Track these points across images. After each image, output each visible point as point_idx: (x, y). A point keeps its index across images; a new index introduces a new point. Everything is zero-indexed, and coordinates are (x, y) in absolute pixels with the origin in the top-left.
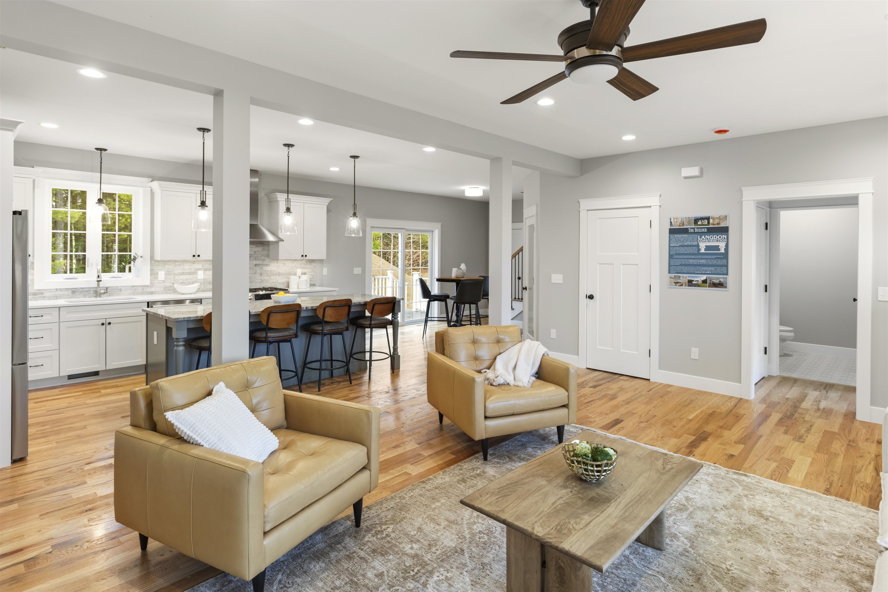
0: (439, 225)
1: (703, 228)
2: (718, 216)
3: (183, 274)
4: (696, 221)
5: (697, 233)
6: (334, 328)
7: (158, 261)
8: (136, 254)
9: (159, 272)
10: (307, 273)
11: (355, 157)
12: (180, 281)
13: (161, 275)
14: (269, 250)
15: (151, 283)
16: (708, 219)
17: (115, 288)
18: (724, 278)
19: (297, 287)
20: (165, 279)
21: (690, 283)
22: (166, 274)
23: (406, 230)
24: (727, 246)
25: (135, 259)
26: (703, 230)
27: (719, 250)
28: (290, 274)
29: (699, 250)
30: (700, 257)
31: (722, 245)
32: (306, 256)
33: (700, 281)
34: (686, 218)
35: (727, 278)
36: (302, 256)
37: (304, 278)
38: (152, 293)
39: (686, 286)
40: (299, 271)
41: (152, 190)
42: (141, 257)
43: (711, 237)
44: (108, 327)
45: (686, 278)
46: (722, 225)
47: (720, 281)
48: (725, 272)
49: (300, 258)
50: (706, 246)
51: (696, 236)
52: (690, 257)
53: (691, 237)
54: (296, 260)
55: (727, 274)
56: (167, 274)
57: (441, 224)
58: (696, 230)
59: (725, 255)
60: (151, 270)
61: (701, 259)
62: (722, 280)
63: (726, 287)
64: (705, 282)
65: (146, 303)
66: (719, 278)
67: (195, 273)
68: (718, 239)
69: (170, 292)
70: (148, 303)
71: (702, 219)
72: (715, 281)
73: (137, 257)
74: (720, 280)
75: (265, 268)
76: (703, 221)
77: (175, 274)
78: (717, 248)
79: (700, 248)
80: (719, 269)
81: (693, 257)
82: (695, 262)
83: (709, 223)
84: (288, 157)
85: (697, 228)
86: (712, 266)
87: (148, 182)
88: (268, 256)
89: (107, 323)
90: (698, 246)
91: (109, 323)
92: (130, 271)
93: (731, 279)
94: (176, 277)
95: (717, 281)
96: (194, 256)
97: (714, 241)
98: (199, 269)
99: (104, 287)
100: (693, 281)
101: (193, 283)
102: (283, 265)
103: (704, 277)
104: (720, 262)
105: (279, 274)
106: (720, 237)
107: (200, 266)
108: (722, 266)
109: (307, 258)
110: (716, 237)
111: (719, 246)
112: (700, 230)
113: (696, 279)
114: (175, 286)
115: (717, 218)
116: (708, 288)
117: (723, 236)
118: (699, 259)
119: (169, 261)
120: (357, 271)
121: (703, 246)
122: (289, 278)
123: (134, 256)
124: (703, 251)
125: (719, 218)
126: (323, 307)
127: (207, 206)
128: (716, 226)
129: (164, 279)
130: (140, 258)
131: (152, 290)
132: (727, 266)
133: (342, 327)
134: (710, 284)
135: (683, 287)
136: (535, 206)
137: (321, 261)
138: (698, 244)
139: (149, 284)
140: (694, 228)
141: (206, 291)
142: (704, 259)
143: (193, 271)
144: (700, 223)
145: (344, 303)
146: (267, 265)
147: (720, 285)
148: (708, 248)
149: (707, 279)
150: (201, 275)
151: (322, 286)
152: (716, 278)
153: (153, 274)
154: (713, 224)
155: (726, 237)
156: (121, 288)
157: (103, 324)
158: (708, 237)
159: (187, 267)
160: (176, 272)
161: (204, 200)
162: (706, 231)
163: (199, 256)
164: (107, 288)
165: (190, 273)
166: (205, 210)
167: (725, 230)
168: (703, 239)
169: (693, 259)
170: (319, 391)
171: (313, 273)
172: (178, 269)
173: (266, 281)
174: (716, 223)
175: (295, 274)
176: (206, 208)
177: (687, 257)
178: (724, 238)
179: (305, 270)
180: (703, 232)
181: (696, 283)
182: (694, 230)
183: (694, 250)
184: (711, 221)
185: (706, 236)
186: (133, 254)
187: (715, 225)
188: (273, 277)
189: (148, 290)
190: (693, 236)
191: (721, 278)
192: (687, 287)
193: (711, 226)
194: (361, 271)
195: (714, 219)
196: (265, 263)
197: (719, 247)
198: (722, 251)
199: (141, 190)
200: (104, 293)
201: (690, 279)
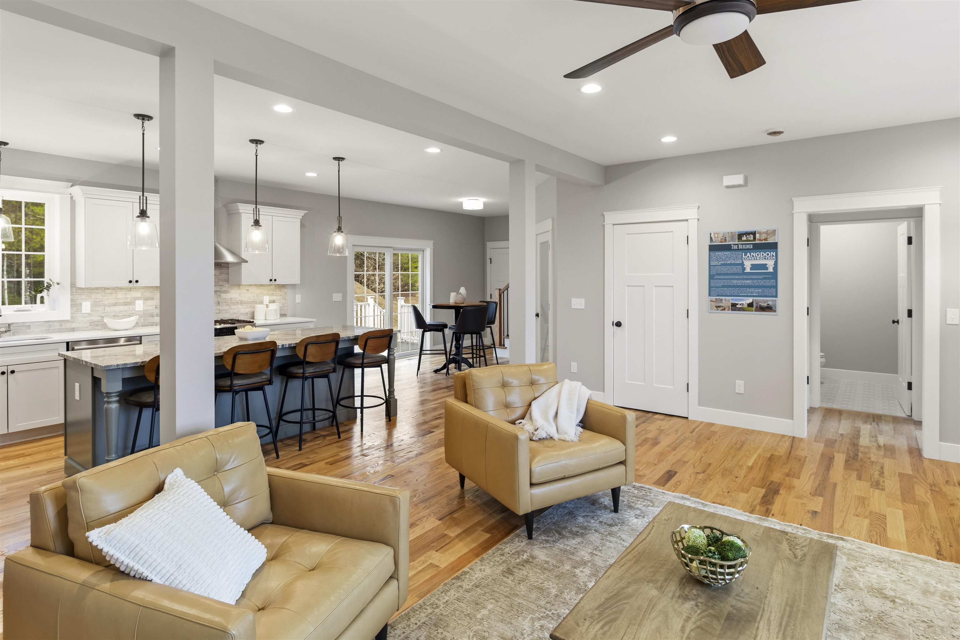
0: (431, 243)
1: (746, 244)
2: (766, 231)
3: (115, 304)
4: (740, 236)
5: (741, 249)
6: (318, 370)
7: (82, 289)
8: (50, 280)
9: (83, 303)
10: (276, 301)
11: (339, 159)
12: (112, 314)
13: (86, 307)
14: (228, 274)
15: (72, 317)
16: (754, 234)
17: (21, 324)
18: (773, 301)
19: (264, 318)
20: (91, 311)
21: (734, 307)
22: (92, 306)
23: (394, 249)
24: (776, 264)
25: (49, 287)
26: (748, 247)
27: (767, 269)
28: (255, 302)
29: (744, 269)
30: (745, 277)
31: (770, 264)
32: (275, 280)
33: (745, 304)
34: (728, 233)
35: (776, 300)
36: (271, 280)
37: (273, 307)
38: (73, 330)
39: (729, 310)
40: (266, 299)
41: (72, 197)
42: (58, 284)
43: (758, 255)
44: (11, 377)
45: (729, 301)
46: (770, 241)
47: (769, 304)
48: (774, 294)
49: (268, 282)
50: (751, 265)
51: (740, 253)
52: (733, 277)
53: (734, 254)
54: (262, 285)
55: (776, 296)
56: (95, 305)
57: (433, 241)
58: (740, 247)
59: (774, 275)
60: (72, 300)
61: (747, 279)
62: (770, 303)
63: (775, 311)
64: (750, 305)
65: (65, 344)
66: (767, 301)
67: (131, 303)
68: (765, 256)
69: (99, 328)
70: (68, 343)
71: (747, 234)
72: (762, 304)
73: (51, 283)
74: (769, 303)
75: (224, 296)
76: (748, 236)
77: (105, 305)
78: (764, 267)
79: (745, 266)
80: (767, 291)
81: (737, 277)
82: (739, 282)
83: (755, 238)
84: (256, 156)
85: (741, 244)
86: (759, 287)
87: (67, 188)
88: (227, 281)
89: (9, 371)
90: (742, 264)
91: (13, 372)
92: (42, 302)
93: (780, 302)
94: (106, 308)
95: (765, 305)
96: (130, 282)
97: (759, 258)
98: (138, 299)
99: (6, 324)
100: (737, 304)
101: (130, 316)
102: (247, 291)
103: (750, 300)
104: (768, 283)
105: (242, 303)
106: (768, 254)
107: (138, 294)
108: (770, 287)
109: (277, 283)
110: (763, 255)
111: (766, 264)
112: (744, 247)
113: (740, 303)
114: (105, 321)
115: (764, 233)
116: (754, 312)
117: (772, 253)
118: (744, 279)
119: (97, 289)
120: (337, 297)
121: (748, 264)
122: (254, 308)
123: (47, 283)
124: (748, 270)
125: (766, 233)
126: (305, 344)
127: (148, 217)
128: (764, 242)
129: (89, 312)
130: (55, 285)
131: (74, 325)
132: (776, 287)
133: (328, 368)
134: (757, 307)
135: (726, 311)
136: (550, 220)
137: (294, 286)
138: (743, 262)
139: (69, 318)
140: (738, 244)
141: (146, 326)
142: (749, 279)
143: (129, 300)
144: (744, 238)
145: (330, 338)
146: (226, 292)
147: (769, 309)
148: (754, 267)
149: (753, 302)
150: (139, 305)
151: (294, 316)
152: (764, 301)
153: (75, 305)
154: (760, 240)
155: (774, 254)
156: (29, 324)
157: (3, 373)
158: (754, 255)
159: (121, 295)
160: (106, 303)
161: (145, 208)
162: (752, 247)
163: (137, 281)
164: (9, 325)
165: (126, 304)
166: (145, 221)
167: (773, 246)
168: (748, 257)
169: (737, 279)
170: (300, 449)
171: (283, 301)
172: (109, 299)
173: (225, 312)
174: (764, 238)
175: (262, 303)
176: (147, 219)
177: (730, 277)
178: (773, 255)
179: (274, 298)
180: (748, 249)
181: (741, 306)
182: (738, 247)
183: (738, 269)
184: (757, 236)
185: (752, 253)
186: (46, 280)
187: (762, 241)
188: (233, 307)
189: (69, 325)
190: (737, 253)
191: (769, 301)
192: (730, 312)
193: (757, 242)
194: (341, 298)
195: (760, 234)
196: (224, 289)
197: (767, 266)
198: (771, 270)
199: (57, 197)
200: (6, 332)
201: (734, 302)
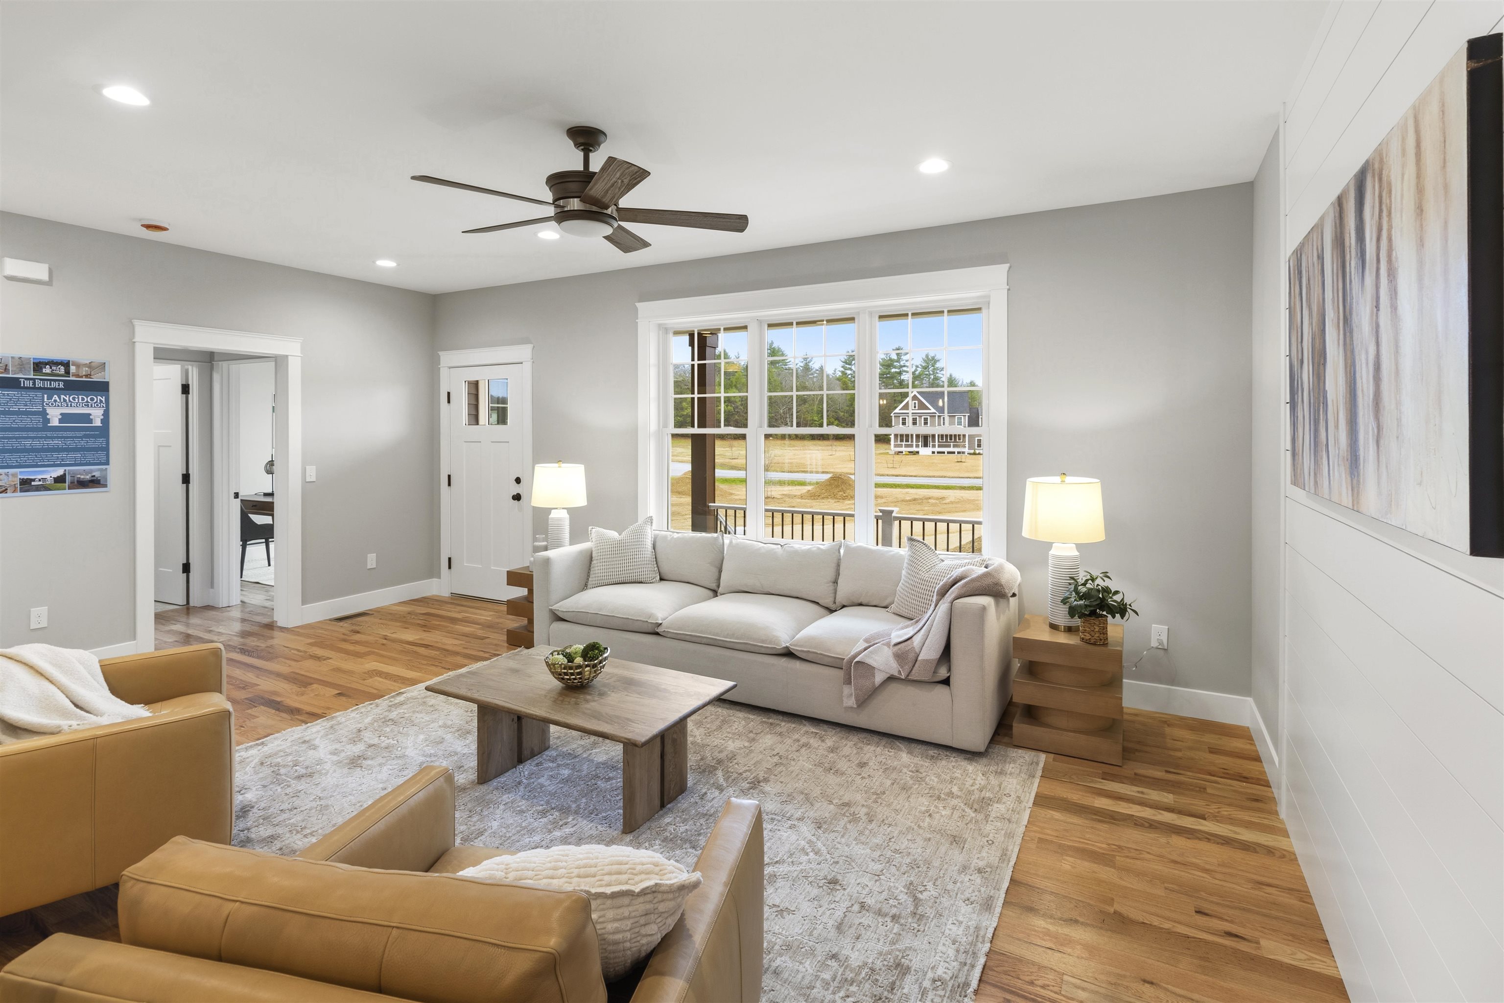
1: (55, 381)
2: (88, 362)
4: (38, 366)
5: (40, 388)
16: (66, 365)
18: (101, 470)
21: (26, 485)
24: (106, 414)
26: (54, 385)
27: (91, 421)
29: (48, 421)
30: (49, 434)
31: (97, 414)
33: (49, 478)
34: (12, 358)
35: (106, 469)
39: (14, 491)
43: (74, 399)
45: (14, 475)
46: (96, 378)
47: (94, 476)
48: (103, 460)
50: (61, 414)
51: (39, 394)
52: (24, 434)
53: (26, 396)
55: (107, 463)
58: (39, 384)
59: (104, 431)
61: (52, 438)
62: (97, 474)
63: (105, 486)
64: (60, 480)
66: (91, 471)
68: (87, 402)
71: (52, 363)
72: (82, 477)
74: (93, 474)
76: (54, 368)
78: (87, 418)
79: (48, 417)
80: (90, 456)
81: (31, 434)
82: (37, 444)
83: (67, 372)
85: (41, 379)
86: (76, 450)
90: (44, 413)
93: (114, 472)
95: (88, 477)
97: (77, 405)
100: (34, 480)
103: (59, 472)
104: (92, 443)
106: (92, 399)
108: (96, 449)
110: (83, 399)
111: (90, 415)
112: (47, 385)
113: (40, 477)
115: (85, 365)
116: (67, 491)
117: (99, 397)
118: (47, 437)
121: (54, 415)
124: (55, 422)
125: (90, 365)
128: (84, 379)
132: (107, 449)
134: (72, 483)
135: (9, 494)
138: (44, 410)
140: (34, 380)
142: (58, 437)
144: (47, 370)
147: (95, 483)
148: (65, 418)
149: (65, 474)
152: (84, 472)
154: (78, 376)
155: (103, 400)
158: (67, 399)
162: (61, 386)
167: (103, 388)
168: (55, 401)
169: (33, 438)
174: (84, 373)
177: (17, 434)
178: (101, 401)
180: (55, 389)
181: (41, 483)
182: (34, 384)
183: (37, 421)
184: (73, 369)
185: (62, 396)
187: (82, 377)
190: (32, 394)
191: (96, 471)
192: (19, 494)
193: (71, 378)
195: (78, 366)
197: (91, 417)
198: (98, 423)
201: (25, 477)
